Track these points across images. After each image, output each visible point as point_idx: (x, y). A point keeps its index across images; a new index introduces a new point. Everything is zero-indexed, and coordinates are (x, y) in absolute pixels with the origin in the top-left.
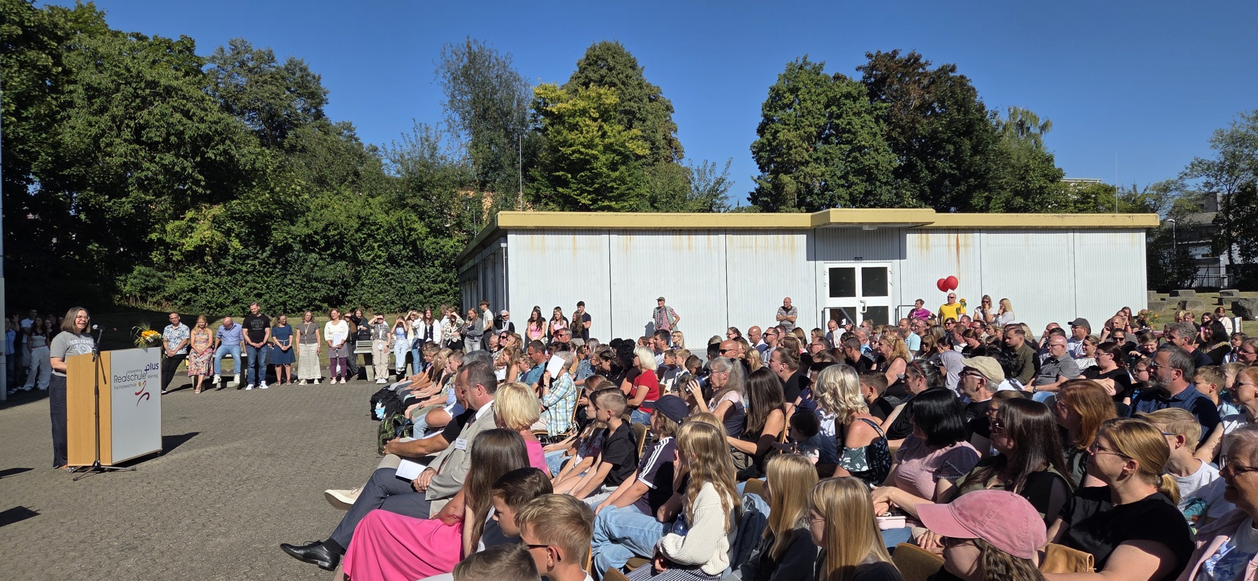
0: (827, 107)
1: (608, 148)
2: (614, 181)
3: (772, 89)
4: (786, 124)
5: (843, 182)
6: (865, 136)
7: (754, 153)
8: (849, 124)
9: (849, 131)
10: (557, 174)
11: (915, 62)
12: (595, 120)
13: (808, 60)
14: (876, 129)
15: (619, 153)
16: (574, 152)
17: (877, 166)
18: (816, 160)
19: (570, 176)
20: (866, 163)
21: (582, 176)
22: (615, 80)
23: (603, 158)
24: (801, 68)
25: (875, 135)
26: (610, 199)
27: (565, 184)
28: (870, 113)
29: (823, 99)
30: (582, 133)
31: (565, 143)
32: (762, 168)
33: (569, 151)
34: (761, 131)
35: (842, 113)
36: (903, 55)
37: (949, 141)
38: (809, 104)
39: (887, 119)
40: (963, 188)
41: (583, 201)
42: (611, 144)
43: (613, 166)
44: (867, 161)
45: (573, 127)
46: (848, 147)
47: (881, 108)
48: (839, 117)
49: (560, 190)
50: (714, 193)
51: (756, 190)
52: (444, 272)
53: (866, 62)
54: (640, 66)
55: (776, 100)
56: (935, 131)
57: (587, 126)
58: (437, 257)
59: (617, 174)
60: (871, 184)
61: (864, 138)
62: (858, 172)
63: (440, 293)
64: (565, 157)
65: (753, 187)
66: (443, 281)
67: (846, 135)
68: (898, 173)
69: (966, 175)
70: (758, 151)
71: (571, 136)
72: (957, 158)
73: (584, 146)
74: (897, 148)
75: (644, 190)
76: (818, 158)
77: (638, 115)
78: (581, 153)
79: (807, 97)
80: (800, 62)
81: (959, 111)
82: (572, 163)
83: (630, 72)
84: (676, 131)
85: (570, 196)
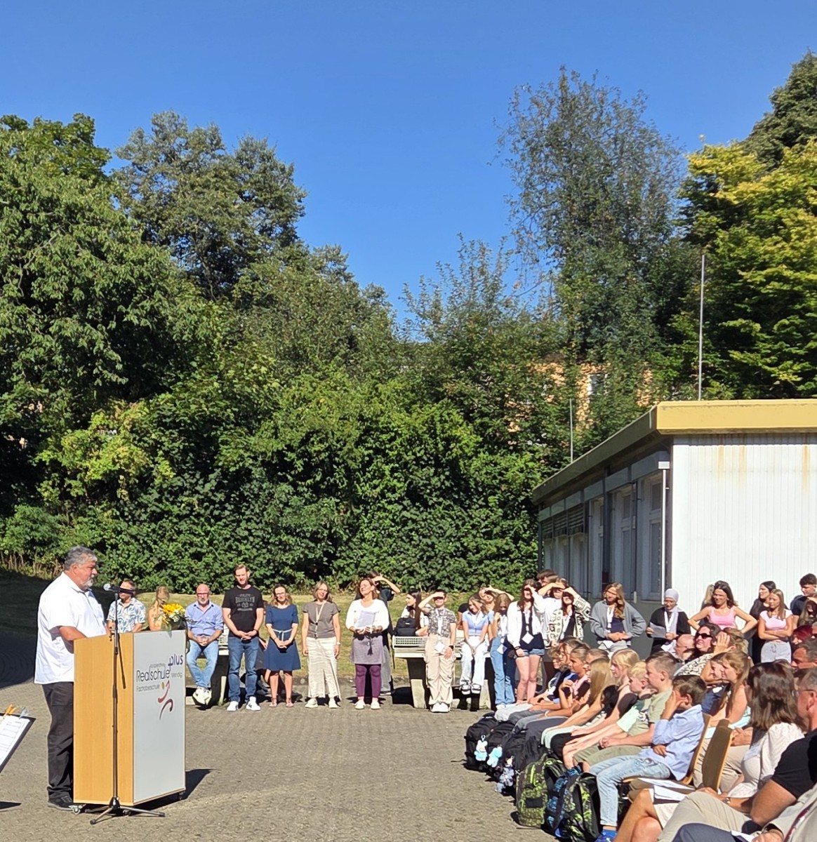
10: (731, 323)
16: (769, 279)
19: (758, 326)
21: (784, 326)
27: (746, 342)
30: (787, 239)
31: (751, 262)
33: (759, 277)
41: (783, 377)
45: (765, 231)
49: (736, 355)
52: (505, 517)
57: (800, 223)
58: (494, 490)
63: (497, 556)
64: (748, 290)
66: (503, 534)
71: (767, 247)
73: (792, 265)
78: (784, 280)
82: (766, 301)
85: (756, 368)
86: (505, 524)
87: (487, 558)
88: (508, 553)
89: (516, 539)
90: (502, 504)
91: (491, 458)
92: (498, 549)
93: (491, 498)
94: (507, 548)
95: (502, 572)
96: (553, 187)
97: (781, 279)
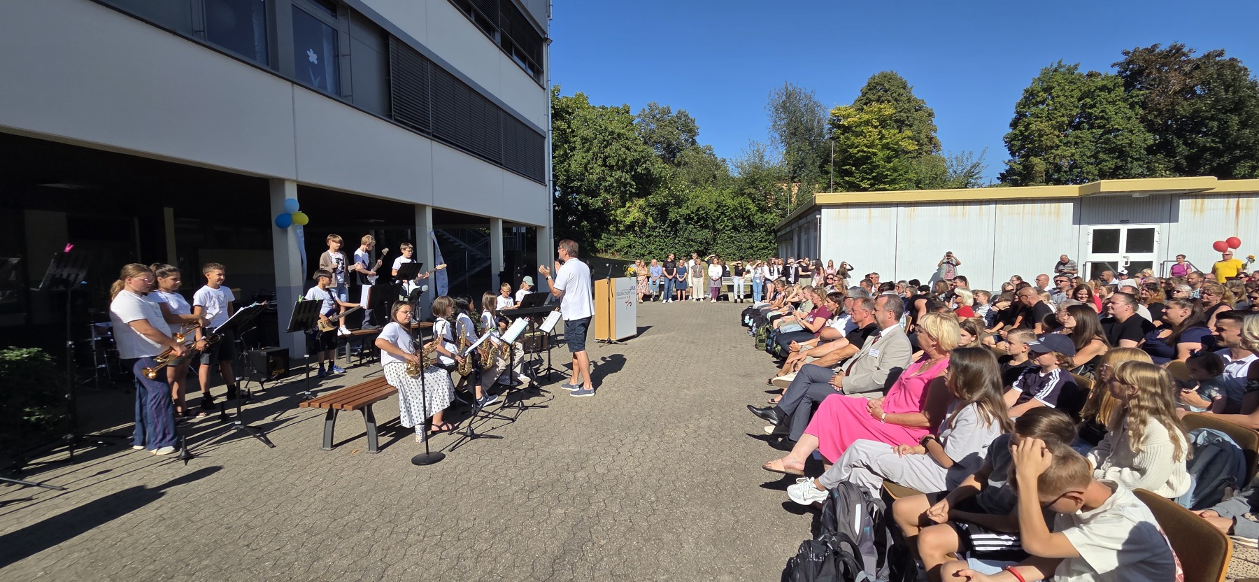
0: (1080, 100)
1: (886, 147)
2: (888, 170)
3: (1026, 91)
4: (1038, 117)
5: (1093, 160)
6: (1119, 120)
7: (1006, 142)
8: (1102, 111)
9: (1102, 118)
10: (845, 168)
11: (1177, 52)
12: (876, 127)
13: (1063, 63)
14: (1130, 113)
15: (894, 150)
16: (859, 151)
17: (1130, 145)
18: (1065, 144)
19: (854, 168)
20: (1119, 143)
21: (864, 168)
22: (890, 98)
23: (880, 154)
24: (1056, 70)
25: (1129, 119)
26: (885, 183)
27: (850, 174)
28: (1125, 100)
29: (1077, 94)
30: (865, 137)
31: (852, 146)
32: (1013, 154)
33: (855, 151)
34: (1014, 125)
35: (1095, 103)
36: (1164, 47)
37: (1213, 118)
38: (1062, 99)
39: (1143, 105)
40: (1226, 159)
41: (864, 186)
42: (888, 143)
43: (889, 159)
44: (1121, 140)
45: (857, 135)
46: (1100, 131)
47: (1138, 96)
48: (1092, 106)
49: (847, 179)
50: (970, 174)
51: (1006, 171)
52: (766, 235)
53: (1122, 59)
54: (909, 86)
55: (1030, 98)
56: (1197, 111)
57: (870, 132)
58: (762, 226)
59: (892, 164)
60: (1122, 161)
61: (1117, 122)
62: (1110, 151)
63: (764, 249)
64: (851, 156)
65: (1003, 168)
66: (765, 241)
67: (1099, 121)
68: (1150, 150)
69: (1231, 147)
70: (1010, 142)
71: (858, 141)
72: (1223, 133)
73: (867, 147)
74: (1151, 127)
75: (912, 176)
76: (1068, 142)
77: (907, 122)
78: (865, 152)
79: (1060, 93)
80: (1055, 66)
81: (1227, 91)
82: (857, 159)
83: (902, 91)
84: (935, 131)
85: (854, 183)
87: (760, 249)
89: (770, 242)
90: (765, 231)
91: (761, 215)
92: (764, 246)
93: (761, 229)
94: (767, 246)
96: (783, 123)
97: (863, 151)
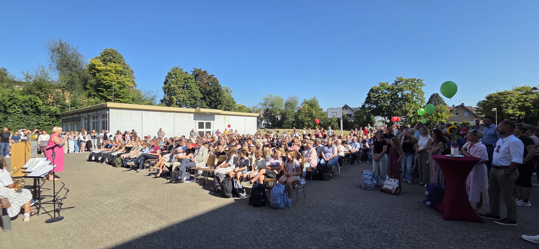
0: (184, 80)
1: (119, 83)
2: (121, 93)
3: (169, 73)
4: (173, 83)
5: (189, 99)
6: (194, 89)
8: (190, 85)
9: (190, 87)
10: (99, 88)
11: (205, 72)
12: (115, 74)
13: (179, 67)
14: (197, 87)
15: (123, 85)
16: (107, 83)
17: (197, 96)
18: (182, 93)
19: (104, 90)
20: (195, 96)
21: (109, 90)
23: (117, 86)
24: (177, 69)
25: (196, 89)
26: (119, 98)
27: (102, 92)
28: (195, 83)
29: (183, 78)
30: (110, 77)
31: (103, 79)
32: (165, 93)
33: (105, 82)
34: (165, 83)
35: (188, 82)
36: (203, 70)
37: (214, 92)
38: (179, 78)
39: (199, 85)
40: (217, 104)
41: (109, 98)
42: (120, 81)
43: (120, 88)
44: (195, 95)
45: (107, 75)
46: (189, 91)
47: (198, 82)
49: (100, 93)
51: (163, 99)
53: (193, 70)
55: (170, 75)
56: (210, 90)
57: (112, 75)
59: (122, 91)
60: (196, 101)
62: (193, 97)
64: (102, 84)
68: (202, 99)
69: (217, 101)
70: (164, 89)
71: (106, 77)
72: (215, 97)
73: (111, 81)
74: (201, 92)
75: (131, 97)
77: (123, 73)
78: (110, 83)
79: (179, 76)
80: (177, 67)
81: (216, 86)
82: (106, 86)
84: (135, 79)
85: (104, 96)
86: (50, 119)
87: (45, 125)
88: (50, 124)
89: (53, 122)
90: (49, 115)
91: (46, 106)
92: (48, 124)
93: (46, 114)
94: (50, 123)
95: (49, 128)
96: (58, 58)
